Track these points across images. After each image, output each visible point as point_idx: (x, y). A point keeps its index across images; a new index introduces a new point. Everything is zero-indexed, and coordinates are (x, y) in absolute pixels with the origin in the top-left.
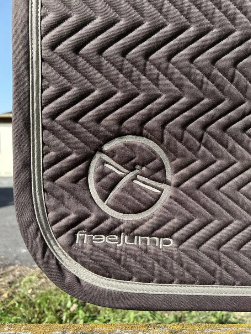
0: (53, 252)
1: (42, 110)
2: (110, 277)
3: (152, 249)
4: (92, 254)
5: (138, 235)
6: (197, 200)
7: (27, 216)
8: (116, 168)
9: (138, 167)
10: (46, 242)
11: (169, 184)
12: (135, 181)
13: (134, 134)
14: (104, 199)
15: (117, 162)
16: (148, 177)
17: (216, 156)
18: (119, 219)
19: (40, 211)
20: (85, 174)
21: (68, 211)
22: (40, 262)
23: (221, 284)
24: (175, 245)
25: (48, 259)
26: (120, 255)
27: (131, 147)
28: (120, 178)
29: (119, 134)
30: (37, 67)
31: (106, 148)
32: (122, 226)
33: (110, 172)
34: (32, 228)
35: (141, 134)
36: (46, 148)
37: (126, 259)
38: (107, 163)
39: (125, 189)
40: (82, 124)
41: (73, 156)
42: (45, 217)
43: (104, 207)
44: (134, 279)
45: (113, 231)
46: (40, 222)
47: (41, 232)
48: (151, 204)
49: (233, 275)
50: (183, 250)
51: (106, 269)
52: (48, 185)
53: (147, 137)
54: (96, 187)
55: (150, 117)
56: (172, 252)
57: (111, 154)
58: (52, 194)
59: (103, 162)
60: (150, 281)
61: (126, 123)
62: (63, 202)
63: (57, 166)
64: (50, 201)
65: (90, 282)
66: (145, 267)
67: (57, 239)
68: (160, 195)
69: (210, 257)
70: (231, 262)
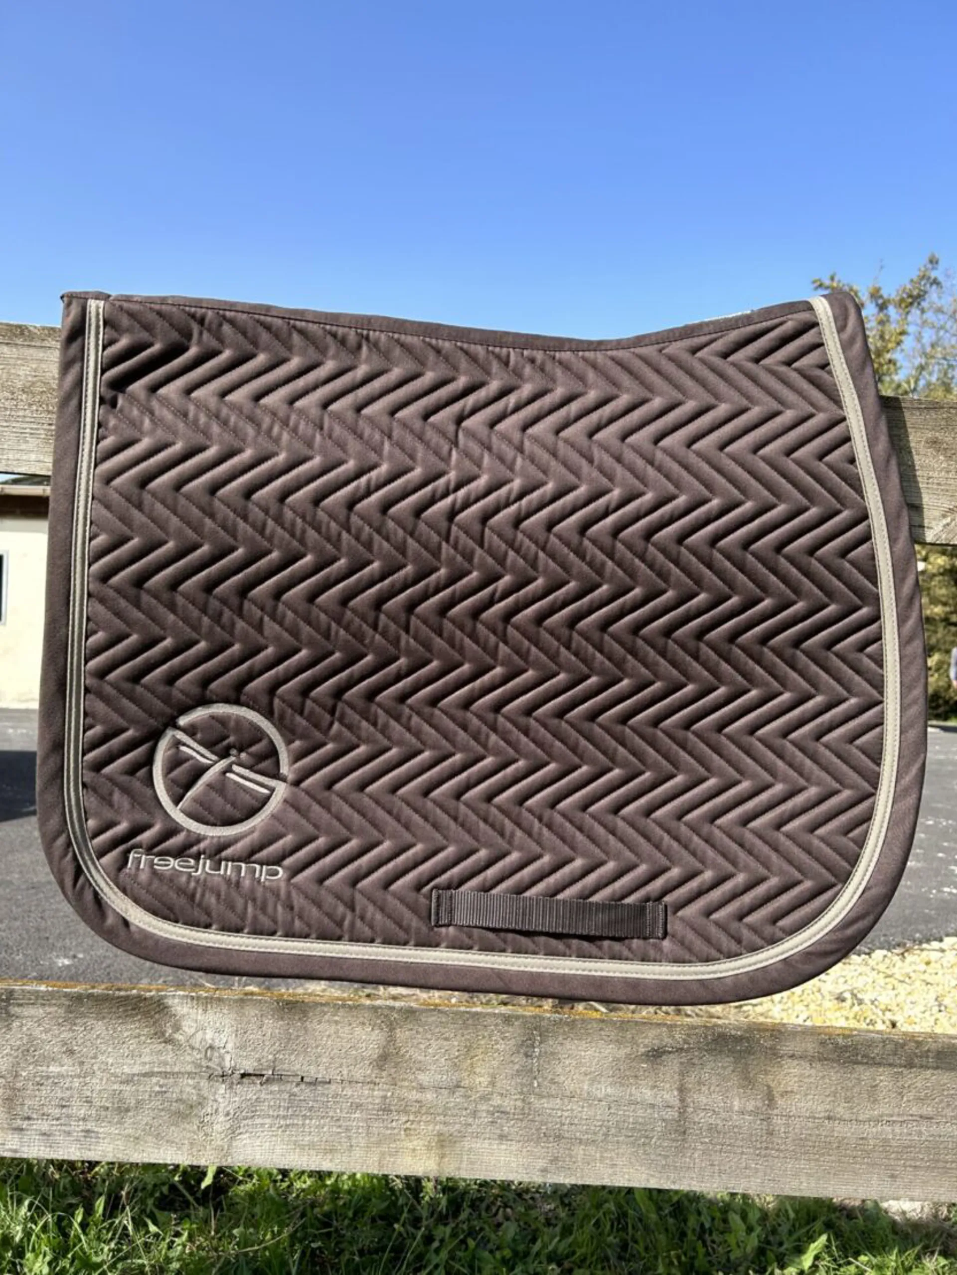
0: (91, 879)
1: (86, 663)
2: (177, 921)
3: (247, 883)
4: (150, 884)
6: (327, 807)
7: (54, 822)
8: (198, 752)
9: (234, 752)
10: (81, 863)
11: (284, 780)
12: (228, 775)
13: (227, 701)
14: (177, 800)
15: (201, 743)
16: (250, 768)
17: (359, 738)
18: (199, 835)
19: (75, 815)
20: (149, 760)
21: (118, 818)
22: (69, 893)
23: (351, 940)
24: (285, 876)
25: (82, 888)
26: (195, 889)
27: (222, 721)
28: (204, 769)
29: (204, 701)
31: (183, 721)
32: (202, 846)
33: (189, 758)
34: (61, 841)
35: (237, 702)
36: (89, 720)
37: (203, 895)
38: (184, 744)
39: (210, 786)
40: (145, 687)
41: (130, 733)
42: (81, 826)
43: (177, 815)
44: (214, 927)
45: (188, 852)
46: (74, 833)
47: (73, 847)
48: (252, 812)
49: (371, 927)
50: (297, 887)
51: (170, 909)
52: (89, 776)
53: (248, 706)
54: (165, 783)
55: (251, 676)
56: (279, 890)
57: (191, 731)
58: (95, 790)
59: (178, 743)
60: (238, 930)
61: (214, 686)
62: (111, 805)
63: (104, 748)
64: (91, 801)
65: (144, 927)
66: (232, 908)
67: (98, 859)
68: (268, 798)
69: (338, 897)
70: (371, 908)
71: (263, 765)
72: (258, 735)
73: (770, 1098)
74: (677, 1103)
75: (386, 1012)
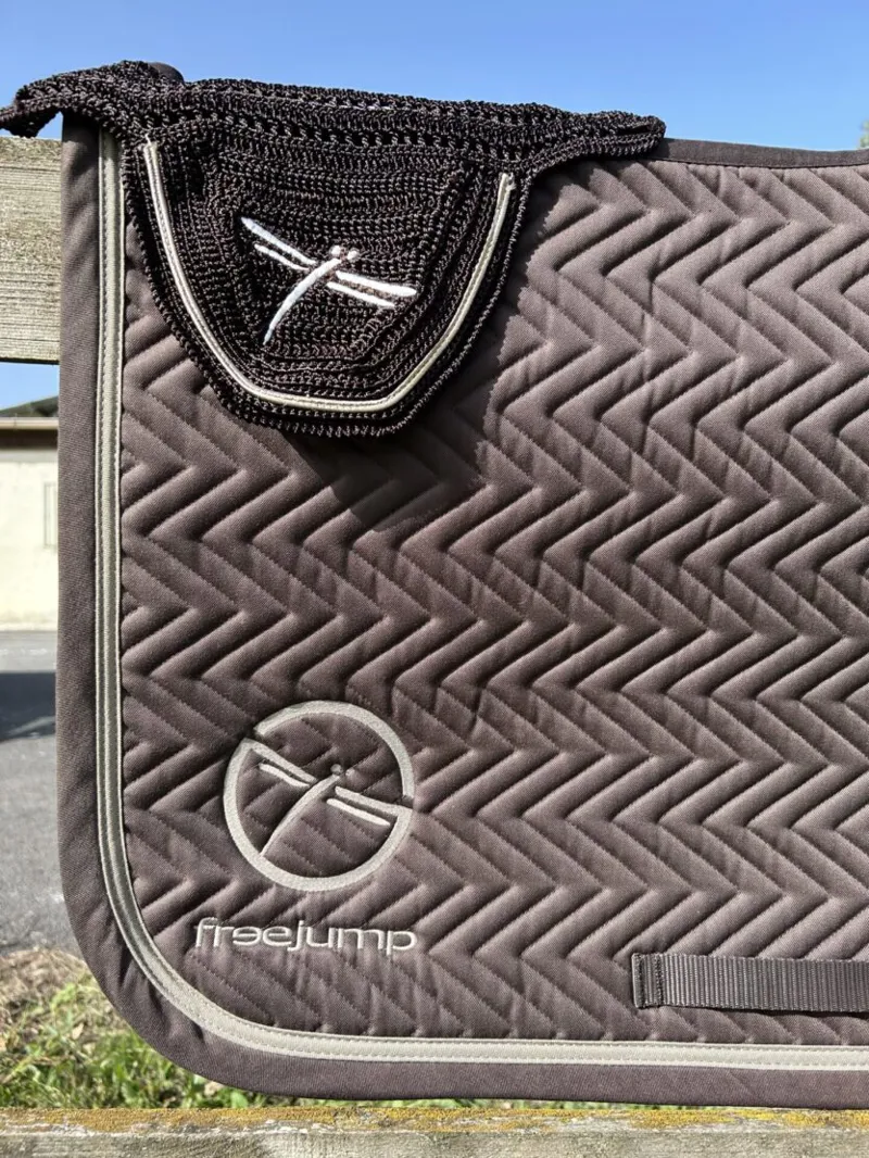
0: (144, 969)
1: (121, 655)
2: (271, 1024)
3: (367, 957)
4: (231, 969)
5: (336, 925)
6: (472, 842)
7: (87, 889)
8: (287, 772)
9: (337, 768)
10: (129, 946)
11: (409, 804)
12: (330, 801)
13: (326, 697)
14: (260, 843)
15: (289, 758)
16: (362, 790)
17: (512, 740)
18: (295, 890)
19: (116, 876)
20: (217, 787)
21: (177, 875)
22: (113, 992)
23: (522, 1036)
24: (421, 945)
25: (132, 982)
26: (295, 972)
27: (319, 725)
28: (296, 796)
29: (294, 700)
30: (112, 568)
31: (264, 729)
32: (300, 906)
33: (273, 782)
34: (98, 915)
35: (341, 698)
36: (130, 735)
37: (306, 982)
38: (267, 762)
39: (306, 820)
40: (209, 683)
41: (189, 751)
42: (126, 889)
43: (261, 863)
44: (325, 1027)
45: (280, 918)
46: (116, 901)
47: (116, 924)
48: (367, 854)
49: (550, 1014)
50: (438, 960)
51: (262, 1004)
52: (134, 816)
53: (356, 703)
54: (241, 818)
56: (413, 963)
57: (276, 742)
58: (142, 835)
59: (257, 761)
60: (359, 1030)
61: (306, 676)
62: (166, 855)
63: (154, 773)
64: (140, 852)
65: (225, 1035)
66: (350, 998)
67: (152, 938)
68: (388, 831)
69: (498, 972)
70: (547, 986)
71: (381, 785)
72: (371, 743)
75: (590, 1141)
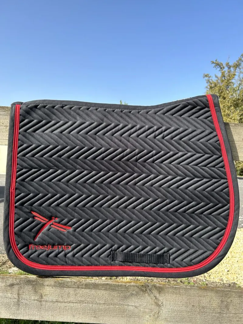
73: (41, 296)
74: (17, 298)
